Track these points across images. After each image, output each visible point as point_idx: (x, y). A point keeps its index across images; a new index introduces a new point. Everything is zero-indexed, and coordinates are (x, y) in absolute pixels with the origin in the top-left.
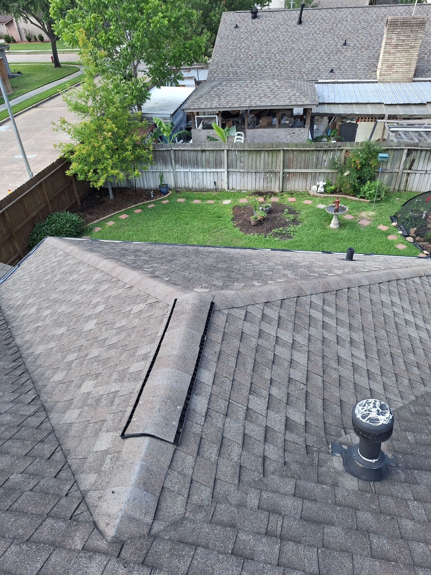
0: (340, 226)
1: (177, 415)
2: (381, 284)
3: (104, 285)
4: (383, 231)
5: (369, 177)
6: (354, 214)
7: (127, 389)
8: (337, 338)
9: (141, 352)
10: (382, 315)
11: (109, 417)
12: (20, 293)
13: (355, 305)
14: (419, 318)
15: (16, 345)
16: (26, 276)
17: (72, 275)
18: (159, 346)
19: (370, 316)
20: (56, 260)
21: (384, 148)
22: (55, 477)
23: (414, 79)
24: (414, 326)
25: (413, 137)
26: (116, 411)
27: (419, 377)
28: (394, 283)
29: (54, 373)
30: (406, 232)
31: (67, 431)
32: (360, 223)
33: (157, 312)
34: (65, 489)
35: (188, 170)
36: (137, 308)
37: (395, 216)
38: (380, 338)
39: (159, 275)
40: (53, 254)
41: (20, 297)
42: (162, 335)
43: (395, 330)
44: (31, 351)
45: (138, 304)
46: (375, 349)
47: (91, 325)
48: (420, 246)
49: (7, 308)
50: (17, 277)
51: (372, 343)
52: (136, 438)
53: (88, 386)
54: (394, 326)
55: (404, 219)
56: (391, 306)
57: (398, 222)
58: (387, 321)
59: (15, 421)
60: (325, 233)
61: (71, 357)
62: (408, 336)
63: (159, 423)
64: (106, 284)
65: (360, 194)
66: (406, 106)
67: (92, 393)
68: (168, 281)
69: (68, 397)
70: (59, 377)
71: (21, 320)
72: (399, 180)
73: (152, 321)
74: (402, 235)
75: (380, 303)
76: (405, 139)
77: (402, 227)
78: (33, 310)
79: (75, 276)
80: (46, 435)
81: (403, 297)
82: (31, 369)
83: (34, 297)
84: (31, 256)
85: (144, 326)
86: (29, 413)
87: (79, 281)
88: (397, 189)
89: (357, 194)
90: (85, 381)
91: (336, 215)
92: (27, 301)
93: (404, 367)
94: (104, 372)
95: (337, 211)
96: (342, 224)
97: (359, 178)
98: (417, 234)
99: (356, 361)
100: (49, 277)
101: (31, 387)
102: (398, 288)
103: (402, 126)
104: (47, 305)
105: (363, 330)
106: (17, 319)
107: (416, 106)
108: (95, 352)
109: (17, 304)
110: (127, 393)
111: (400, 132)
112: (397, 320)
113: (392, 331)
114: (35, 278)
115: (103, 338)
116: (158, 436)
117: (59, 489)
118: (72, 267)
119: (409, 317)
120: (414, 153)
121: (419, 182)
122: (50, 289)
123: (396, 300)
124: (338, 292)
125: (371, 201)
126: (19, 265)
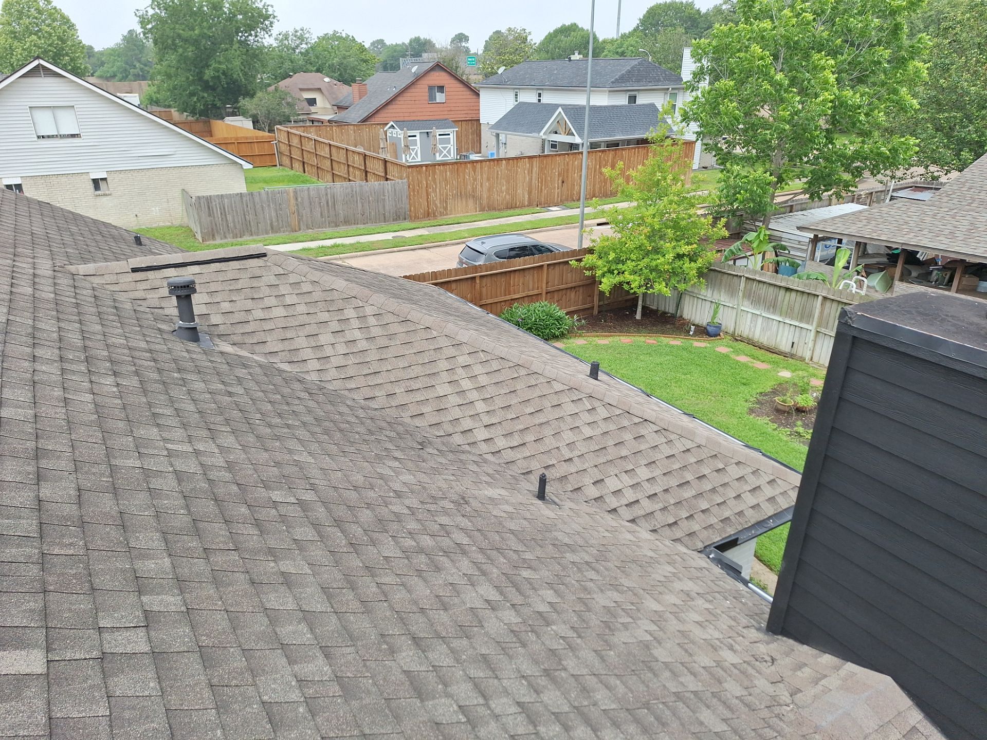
35: (759, 313)
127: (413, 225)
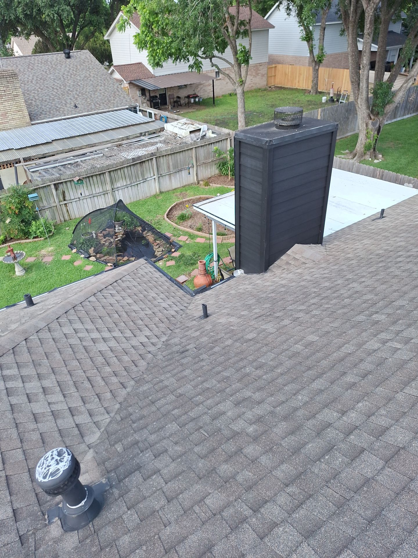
0: (26, 271)
2: (59, 319)
4: (67, 261)
5: (31, 218)
6: (35, 255)
8: (28, 396)
10: (69, 346)
13: (39, 352)
14: (105, 331)
19: (57, 354)
21: (32, 189)
23: (32, 122)
24: (102, 340)
25: (53, 172)
27: (119, 383)
28: (72, 311)
30: (87, 254)
32: (44, 261)
37: (72, 244)
38: (73, 369)
43: (86, 354)
46: (71, 383)
48: (102, 261)
51: (66, 380)
54: (84, 351)
55: (80, 244)
56: (75, 335)
57: (76, 248)
58: (76, 350)
60: (14, 283)
62: (99, 353)
65: (31, 235)
66: (36, 147)
72: (60, 212)
74: (85, 257)
75: (64, 337)
76: (47, 176)
77: (81, 251)
81: (83, 320)
88: (63, 220)
89: (29, 236)
91: (16, 263)
93: (103, 383)
95: (15, 258)
96: (28, 268)
97: (22, 221)
98: (97, 252)
99: (55, 407)
102: (77, 315)
103: (39, 165)
105: (53, 372)
107: (44, 146)
111: (40, 171)
112: (84, 344)
113: (83, 357)
119: (95, 335)
120: (61, 186)
121: (78, 208)
123: (78, 326)
124: (15, 349)
125: (45, 238)
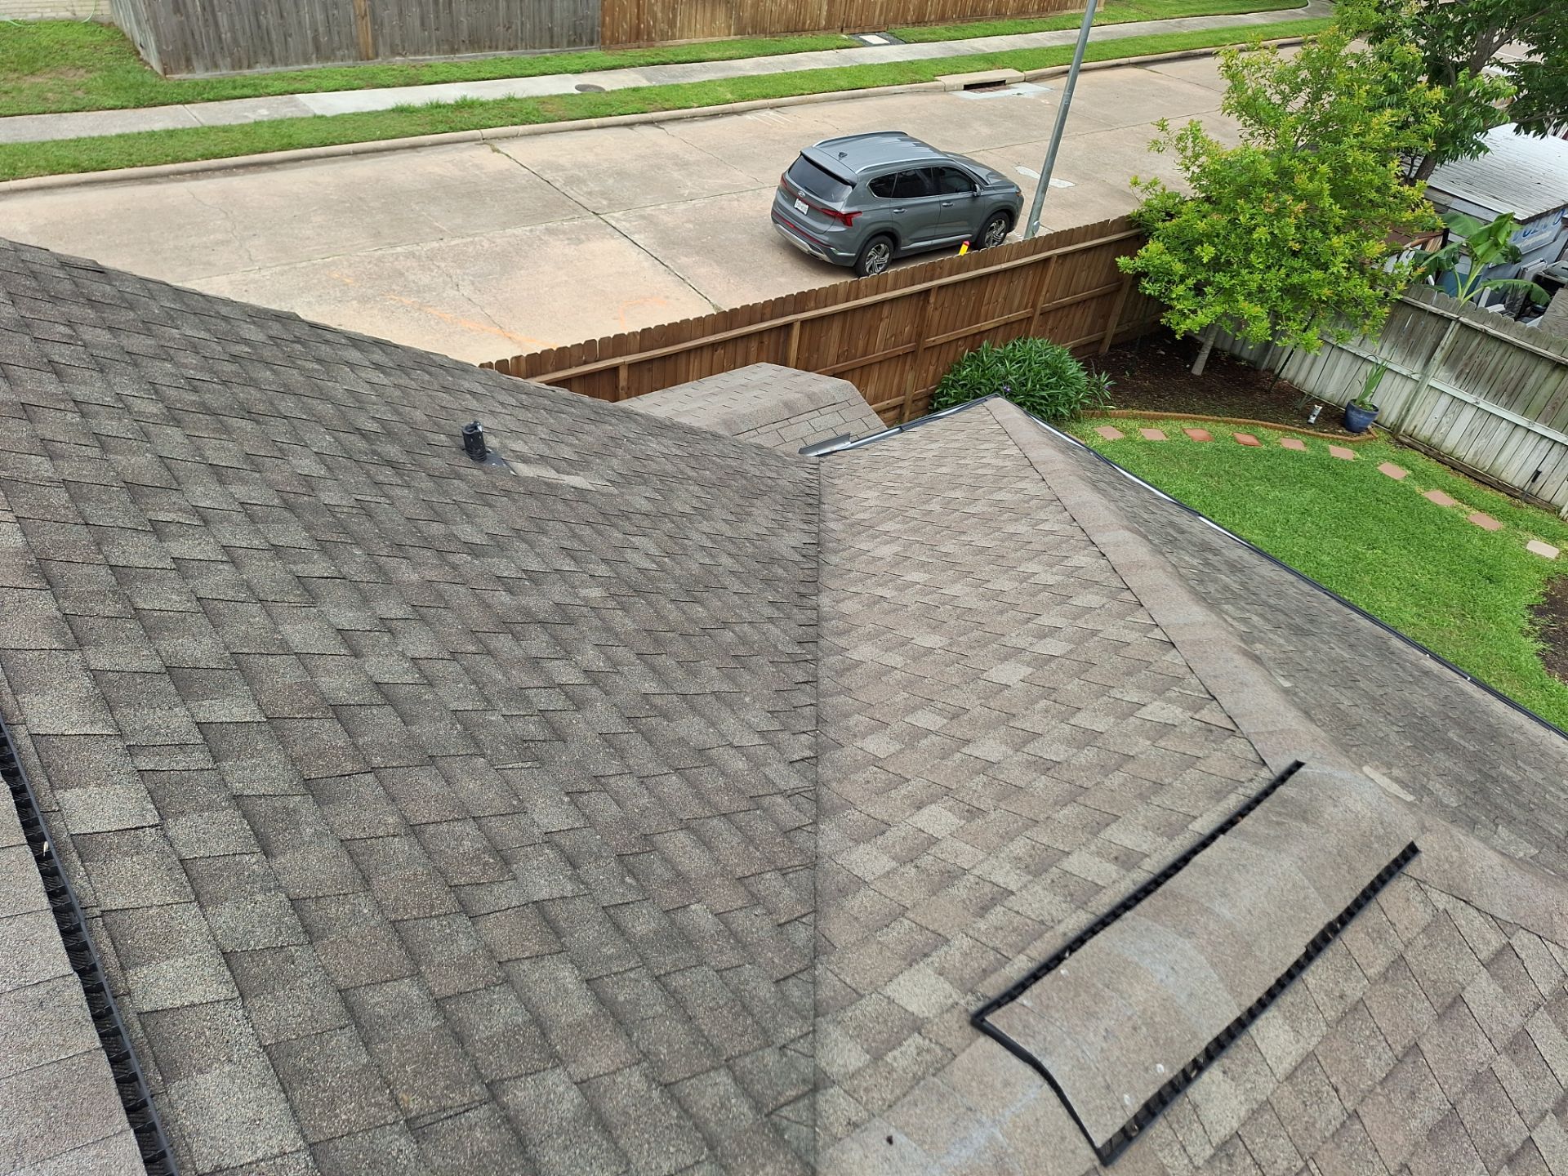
1: (1146, 1085)
3: (1093, 593)
7: (1037, 905)
9: (1123, 836)
11: (961, 942)
12: (876, 494)
15: (816, 608)
16: (906, 464)
17: (1016, 520)
18: (1184, 860)
20: (994, 462)
22: (777, 981)
26: (984, 940)
29: (871, 731)
31: (843, 892)
33: (1219, 761)
34: (787, 1030)
35: (1470, 399)
36: (1158, 711)
39: (1264, 658)
40: (993, 445)
41: (872, 503)
42: (1207, 831)
44: (842, 642)
45: (1169, 701)
47: (1012, 674)
49: (833, 513)
50: (885, 453)
52: (1009, 1053)
53: (938, 819)
59: (750, 783)
61: (925, 719)
63: (1090, 1068)
64: (1097, 594)
67: (943, 845)
68: (1286, 691)
69: (879, 810)
70: (878, 745)
71: (851, 559)
73: (1191, 775)
78: (887, 551)
79: (1022, 528)
80: (797, 863)
82: (826, 684)
83: (904, 522)
84: (938, 422)
85: (1159, 770)
86: (782, 785)
87: (1029, 547)
90: (935, 802)
92: (882, 522)
94: (993, 815)
100: (958, 494)
101: (810, 728)
104: (923, 558)
106: (844, 550)
108: (990, 748)
109: (857, 516)
110: (1033, 917)
114: (923, 479)
115: (1027, 726)
116: (1069, 1098)
117: (774, 1018)
118: (1028, 502)
122: (946, 524)
126: (902, 431)
127: (609, 59)
